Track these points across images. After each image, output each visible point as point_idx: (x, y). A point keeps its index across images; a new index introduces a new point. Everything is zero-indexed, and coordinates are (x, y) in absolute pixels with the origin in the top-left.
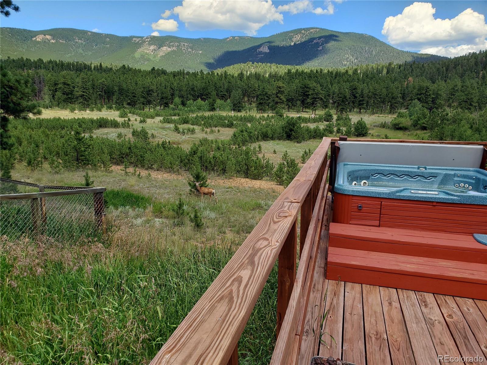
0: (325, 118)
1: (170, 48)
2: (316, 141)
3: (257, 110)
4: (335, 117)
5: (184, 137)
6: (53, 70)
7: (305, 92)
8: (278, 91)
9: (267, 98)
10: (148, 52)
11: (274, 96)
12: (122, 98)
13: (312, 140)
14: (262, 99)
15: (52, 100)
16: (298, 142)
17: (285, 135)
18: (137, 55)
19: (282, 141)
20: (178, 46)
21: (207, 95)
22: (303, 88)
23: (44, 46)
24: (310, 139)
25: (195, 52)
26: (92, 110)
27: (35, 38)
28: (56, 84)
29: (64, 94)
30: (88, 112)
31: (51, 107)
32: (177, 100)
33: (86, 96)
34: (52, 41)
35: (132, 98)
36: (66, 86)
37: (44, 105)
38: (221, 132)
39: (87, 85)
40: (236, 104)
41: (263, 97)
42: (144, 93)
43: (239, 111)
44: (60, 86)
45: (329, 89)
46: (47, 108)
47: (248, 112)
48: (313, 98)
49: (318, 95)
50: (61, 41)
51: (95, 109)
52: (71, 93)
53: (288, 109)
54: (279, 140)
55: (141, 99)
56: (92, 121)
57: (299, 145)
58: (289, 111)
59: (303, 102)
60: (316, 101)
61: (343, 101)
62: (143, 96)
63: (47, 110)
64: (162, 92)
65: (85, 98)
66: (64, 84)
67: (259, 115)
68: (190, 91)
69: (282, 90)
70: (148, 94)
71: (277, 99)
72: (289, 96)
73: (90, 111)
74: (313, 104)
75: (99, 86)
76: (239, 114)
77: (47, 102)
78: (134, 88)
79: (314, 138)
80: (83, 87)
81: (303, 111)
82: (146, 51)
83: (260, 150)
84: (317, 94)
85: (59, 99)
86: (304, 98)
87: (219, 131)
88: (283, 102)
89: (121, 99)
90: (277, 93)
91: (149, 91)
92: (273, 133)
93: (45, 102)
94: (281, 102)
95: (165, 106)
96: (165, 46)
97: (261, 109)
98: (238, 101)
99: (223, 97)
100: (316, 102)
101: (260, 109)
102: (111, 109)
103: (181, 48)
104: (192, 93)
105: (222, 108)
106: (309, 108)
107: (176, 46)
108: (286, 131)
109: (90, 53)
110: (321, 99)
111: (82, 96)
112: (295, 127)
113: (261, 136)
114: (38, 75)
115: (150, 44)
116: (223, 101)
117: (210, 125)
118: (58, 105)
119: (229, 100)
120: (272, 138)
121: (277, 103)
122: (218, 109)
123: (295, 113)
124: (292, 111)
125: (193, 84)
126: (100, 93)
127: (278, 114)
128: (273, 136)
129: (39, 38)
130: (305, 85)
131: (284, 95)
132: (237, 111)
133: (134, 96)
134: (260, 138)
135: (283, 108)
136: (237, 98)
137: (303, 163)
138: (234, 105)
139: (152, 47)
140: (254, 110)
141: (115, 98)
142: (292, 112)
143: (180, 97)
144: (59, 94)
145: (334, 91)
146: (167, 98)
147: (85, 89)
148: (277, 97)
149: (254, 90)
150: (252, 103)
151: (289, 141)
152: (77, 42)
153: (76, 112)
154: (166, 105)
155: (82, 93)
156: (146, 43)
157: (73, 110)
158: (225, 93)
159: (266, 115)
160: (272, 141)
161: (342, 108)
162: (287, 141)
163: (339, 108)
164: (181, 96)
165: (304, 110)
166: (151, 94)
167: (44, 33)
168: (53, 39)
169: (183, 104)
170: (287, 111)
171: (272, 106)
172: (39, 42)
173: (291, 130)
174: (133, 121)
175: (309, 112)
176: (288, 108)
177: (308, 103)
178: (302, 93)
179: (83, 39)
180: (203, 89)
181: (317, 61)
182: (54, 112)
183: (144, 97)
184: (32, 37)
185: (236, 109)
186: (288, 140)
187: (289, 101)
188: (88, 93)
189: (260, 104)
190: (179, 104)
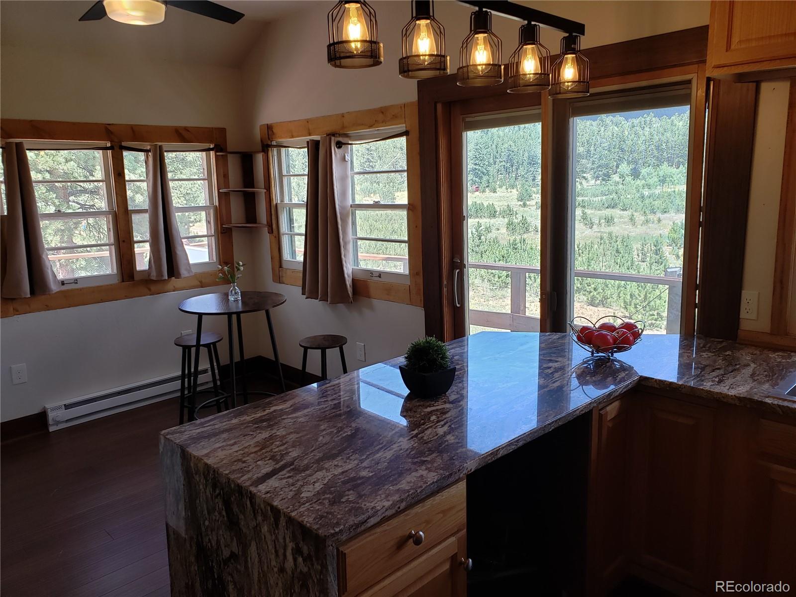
32: (625, 167)
51: (487, 189)
68: (653, 151)
87: (659, 221)
95: (603, 180)
104: (657, 155)
143: (629, 163)
154: (606, 177)
164: (633, 162)
174: (532, 206)
190: (627, 175)
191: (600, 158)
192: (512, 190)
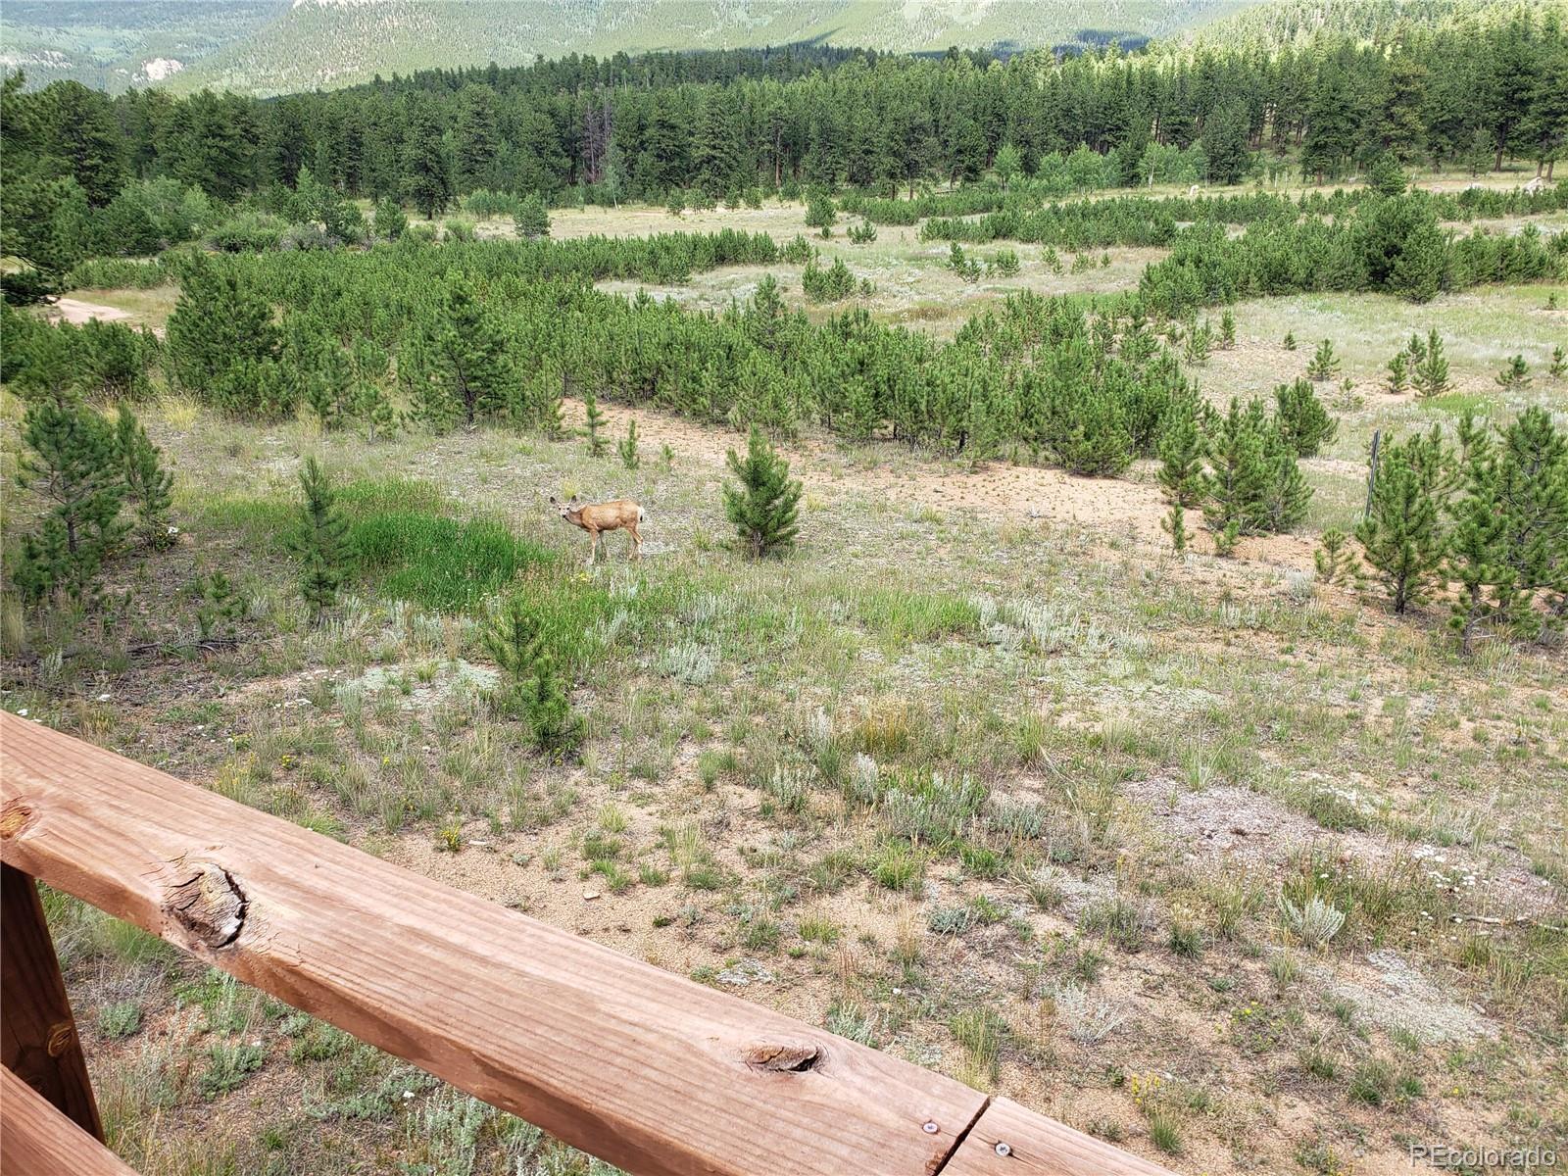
2: (1503, 291)
3: (1305, 173)
5: (970, 289)
6: (651, 85)
7: (1515, 92)
8: (1394, 95)
9: (1350, 126)
11: (1378, 115)
12: (829, 159)
13: (1485, 288)
14: (1324, 130)
15: (628, 178)
16: (1417, 300)
17: (1363, 272)
18: (911, 10)
19: (1346, 295)
21: (1119, 129)
22: (1509, 75)
23: (642, 10)
24: (1477, 283)
26: (734, 206)
28: (642, 128)
29: (659, 156)
30: (720, 210)
31: (622, 202)
32: (1008, 154)
33: (721, 160)
35: (860, 159)
36: (665, 132)
37: (603, 195)
38: (1114, 264)
39: (723, 125)
40: (1224, 156)
41: (1329, 124)
42: (897, 137)
43: (1233, 180)
44: (650, 132)
46: (611, 204)
47: (1267, 182)
48: (1545, 114)
51: (741, 201)
52: (680, 152)
53: (1432, 162)
54: (1339, 290)
55: (885, 160)
56: (696, 244)
57: (1418, 309)
58: (1437, 172)
59: (1502, 130)
60: (1558, 125)
62: (891, 148)
63: (609, 210)
64: (960, 131)
65: (719, 167)
66: (662, 124)
69: (1411, 88)
70: (908, 142)
71: (1388, 128)
72: (1442, 109)
73: (728, 207)
74: (1544, 135)
75: (767, 126)
76: (1229, 193)
77: (612, 186)
78: (867, 125)
79: (1498, 278)
80: (713, 133)
81: (1498, 169)
83: (1228, 336)
85: (646, 174)
86: (1510, 114)
88: (1412, 138)
89: (825, 162)
90: (1392, 103)
91: (913, 130)
92: (1312, 265)
93: (606, 185)
94: (1406, 138)
95: (968, 179)
97: (1320, 169)
98: (1230, 145)
99: (1178, 134)
100: (1556, 130)
101: (1314, 170)
102: (793, 199)
105: (1166, 173)
106: (1525, 154)
108: (1369, 255)
109: (770, 19)
111: (710, 159)
112: (1409, 239)
113: (1260, 278)
114: (598, 105)
116: (1176, 147)
117: (1087, 239)
118: (641, 195)
119: (1197, 145)
120: (1308, 285)
121: (1387, 141)
122: (1151, 178)
123: (1460, 176)
124: (1452, 167)
125: (1070, 95)
126: (767, 147)
127: (1380, 186)
128: (1311, 275)
130: (1516, 64)
131: (1419, 109)
132: (1226, 181)
133: (868, 152)
134: (1254, 283)
135: (1410, 161)
136: (1227, 135)
137: (1392, 392)
138: (1213, 160)
140: (1290, 174)
141: (807, 161)
142: (1449, 172)
143: (1017, 143)
144: (645, 159)
146: (974, 149)
147: (716, 138)
148: (1391, 117)
149: (1302, 99)
150: (1288, 148)
151: (1380, 296)
153: (687, 212)
154: (972, 174)
155: (708, 150)
157: (676, 208)
158: (1184, 119)
159: (1327, 192)
160: (1303, 297)
162: (1372, 296)
164: (1024, 142)
165: (1504, 164)
166: (919, 141)
169: (1029, 167)
171: (1366, 154)
173: (1392, 251)
174: (840, 236)
175: (1526, 170)
176: (1436, 157)
177: (1524, 133)
178: (1498, 94)
180: (1106, 109)
182: (629, 214)
183: (895, 154)
185: (1222, 174)
186: (1376, 290)
187: (1442, 132)
188: (726, 149)
189: (1317, 148)
190: (1013, 169)
191: (960, 135)
192: (792, 204)
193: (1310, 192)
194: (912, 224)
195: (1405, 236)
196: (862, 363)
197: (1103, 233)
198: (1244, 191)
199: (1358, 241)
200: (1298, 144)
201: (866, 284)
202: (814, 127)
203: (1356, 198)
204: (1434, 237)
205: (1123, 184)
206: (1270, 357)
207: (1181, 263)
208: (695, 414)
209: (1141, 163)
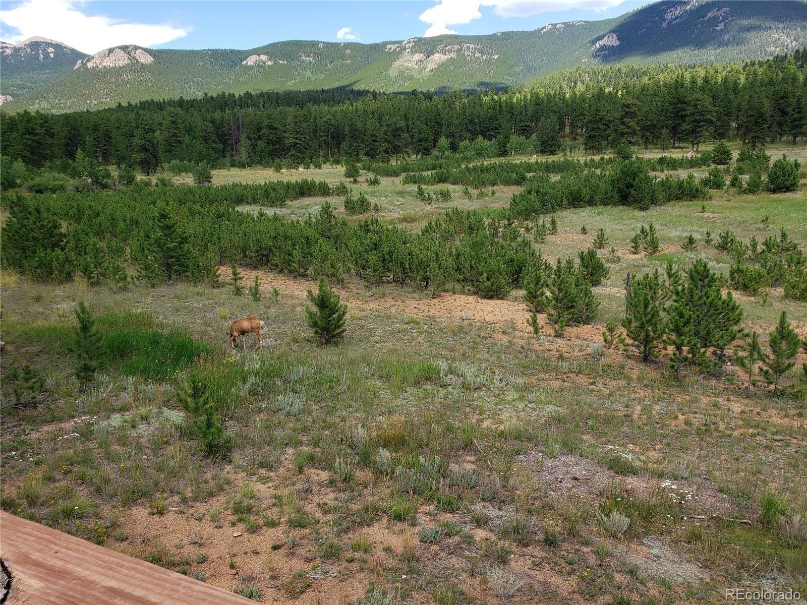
0: (714, 157)
1: (445, 54)
2: (681, 204)
3: (586, 149)
4: (735, 155)
5: (428, 208)
6: (264, 108)
7: (679, 112)
8: (624, 113)
9: (605, 127)
10: (410, 65)
11: (617, 122)
12: (355, 144)
13: (672, 203)
14: (593, 129)
15: (252, 154)
16: (642, 209)
17: (616, 196)
18: (393, 72)
19: (609, 207)
20: (459, 51)
21: (496, 129)
22: (676, 104)
23: (258, 71)
24: (669, 201)
25: (487, 57)
27: (245, 62)
28: (259, 129)
29: (268, 143)
30: (301, 169)
31: (250, 166)
32: (443, 141)
33: (301, 145)
34: (270, 63)
35: (370, 144)
36: (271, 131)
37: (240, 163)
38: (497, 194)
39: (301, 127)
40: (547, 141)
41: (595, 126)
42: (389, 133)
43: (553, 153)
44: (264, 131)
45: (730, 102)
46: (244, 167)
47: (568, 154)
48: (693, 122)
49: (704, 115)
50: (281, 62)
51: (312, 165)
52: (279, 141)
53: (644, 144)
54: (605, 205)
55: (383, 145)
56: (289, 186)
57: (643, 213)
58: (646, 149)
59: (674, 129)
60: (699, 127)
61: (756, 123)
62: (386, 139)
63: (243, 170)
64: (419, 130)
65: (299, 148)
66: (270, 127)
67: (584, 158)
68: (466, 124)
69: (632, 110)
70: (394, 136)
71: (622, 128)
72: (646, 120)
73: (305, 168)
74: (694, 132)
75: (323, 128)
76: (551, 159)
77: (244, 158)
78: (373, 128)
79: (678, 198)
80: (296, 131)
81: (674, 147)
82: (406, 64)
83: (554, 228)
84: (701, 113)
85: (262, 151)
86: (677, 122)
87: (493, 193)
88: (634, 133)
89: (353, 146)
90: (623, 117)
91: (396, 130)
92: (592, 193)
93: (241, 157)
94: (631, 133)
95: (424, 154)
96: (438, 52)
97: (593, 147)
98: (550, 136)
99: (525, 131)
100: (699, 129)
101: (590, 148)
103: (464, 54)
104: (471, 128)
105: (519, 150)
106: (686, 140)
107: (454, 52)
108: (618, 188)
109: (323, 76)
110: (711, 122)
111: (295, 144)
112: (637, 180)
113: (568, 200)
114: (236, 117)
115: (413, 52)
116: (524, 137)
117: (483, 182)
118: (259, 163)
119: (534, 136)
120: (591, 203)
121: (622, 134)
122: (513, 153)
123: (657, 151)
124: (653, 146)
125: (472, 112)
126: (324, 138)
127: (621, 155)
128: (592, 198)
129: (251, 61)
130: (678, 99)
131: (636, 120)
132: (549, 153)
133: (374, 141)
134: (565, 202)
135: (634, 144)
136: (548, 131)
137: (634, 253)
138: (542, 144)
139: (417, 57)
140: (579, 149)
141: (344, 145)
142: (652, 149)
143: (447, 137)
144: (261, 144)
145: (739, 105)
146: (427, 139)
147: (298, 134)
148: (623, 123)
149: (582, 115)
150: (577, 137)
151: (625, 207)
152: (303, 61)
153: (284, 170)
154: (426, 151)
155: (294, 140)
156: (408, 50)
157: (278, 169)
158: (527, 124)
159: (597, 158)
160: (589, 208)
161: (755, 137)
162: (621, 207)
163: (748, 137)
164: (450, 135)
165: (676, 145)
166: (399, 135)
167: (257, 51)
168: (270, 60)
169: (454, 148)
170: (642, 149)
171: (614, 140)
172: (250, 68)
173: (629, 186)
174: (362, 182)
175: (687, 148)
176: (645, 142)
177: (684, 131)
178: (671, 113)
179: (312, 55)
180: (490, 119)
181: (713, 52)
182: (254, 172)
183: (388, 142)
184: (242, 61)
185: (547, 150)
186: (623, 205)
187: (647, 130)
188: (303, 139)
189: (591, 137)
190: (446, 149)
191: (420, 133)
192: (337, 166)
193: (589, 158)
194: (398, 176)
195: (634, 179)
196: (375, 245)
197: (491, 179)
198: (558, 158)
199: (613, 181)
200: (582, 136)
201: (376, 206)
202: (347, 129)
203: (610, 161)
204: (648, 179)
205: (500, 155)
206: (575, 238)
207: (530, 193)
208: (290, 272)
209: (508, 145)
